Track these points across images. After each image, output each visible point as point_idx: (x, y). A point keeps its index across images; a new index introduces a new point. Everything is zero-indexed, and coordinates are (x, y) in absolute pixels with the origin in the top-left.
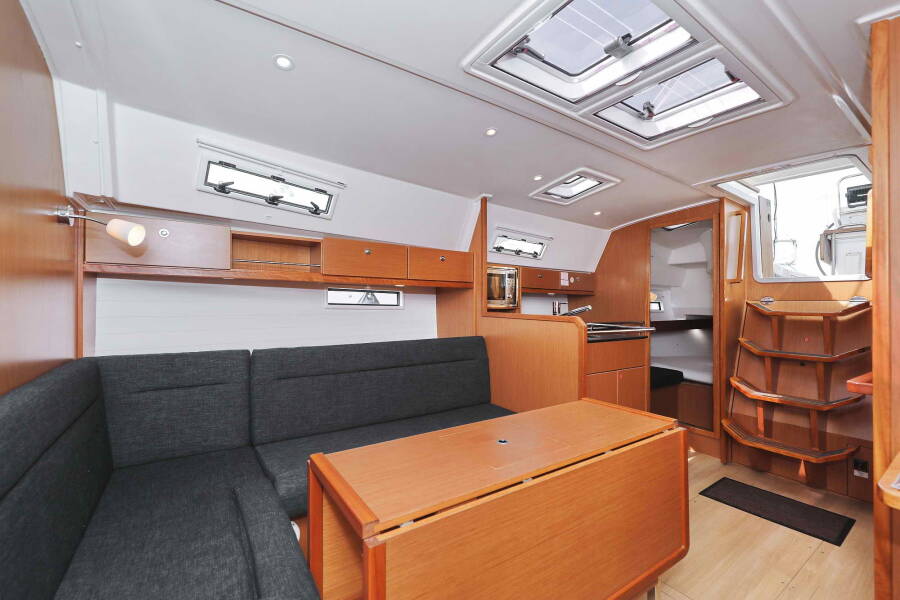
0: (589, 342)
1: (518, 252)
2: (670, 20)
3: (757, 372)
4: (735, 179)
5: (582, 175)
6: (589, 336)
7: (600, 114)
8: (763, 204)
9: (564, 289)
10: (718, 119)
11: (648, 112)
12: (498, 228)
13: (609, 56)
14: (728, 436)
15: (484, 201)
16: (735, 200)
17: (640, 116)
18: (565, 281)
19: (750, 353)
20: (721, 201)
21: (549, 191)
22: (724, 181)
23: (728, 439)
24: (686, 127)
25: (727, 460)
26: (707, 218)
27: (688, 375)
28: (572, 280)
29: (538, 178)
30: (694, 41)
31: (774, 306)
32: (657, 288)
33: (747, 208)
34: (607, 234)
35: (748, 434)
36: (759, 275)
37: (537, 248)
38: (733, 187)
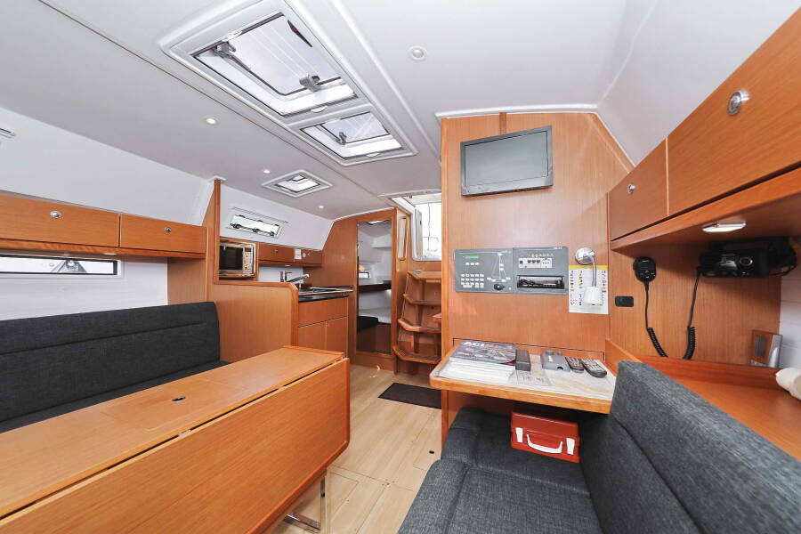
0: (300, 302)
1: (256, 231)
2: (339, 78)
3: (411, 314)
4: (402, 196)
5: (304, 177)
6: (300, 296)
7: (306, 130)
8: (418, 214)
9: (297, 261)
10: (383, 154)
11: (342, 139)
12: (234, 208)
13: (305, 89)
14: (397, 357)
15: (218, 183)
16: (403, 210)
17: (338, 141)
18: (298, 256)
19: (409, 304)
20: (395, 209)
21: (280, 184)
22: (396, 196)
23: (398, 359)
24: (364, 155)
25: (397, 372)
26: (388, 219)
27: (382, 319)
28: (304, 255)
29: (267, 172)
30: (355, 96)
31: (420, 275)
32: (367, 263)
33: (409, 215)
34: (330, 223)
35: (406, 353)
36: (415, 256)
37: (275, 229)
38: (400, 201)
